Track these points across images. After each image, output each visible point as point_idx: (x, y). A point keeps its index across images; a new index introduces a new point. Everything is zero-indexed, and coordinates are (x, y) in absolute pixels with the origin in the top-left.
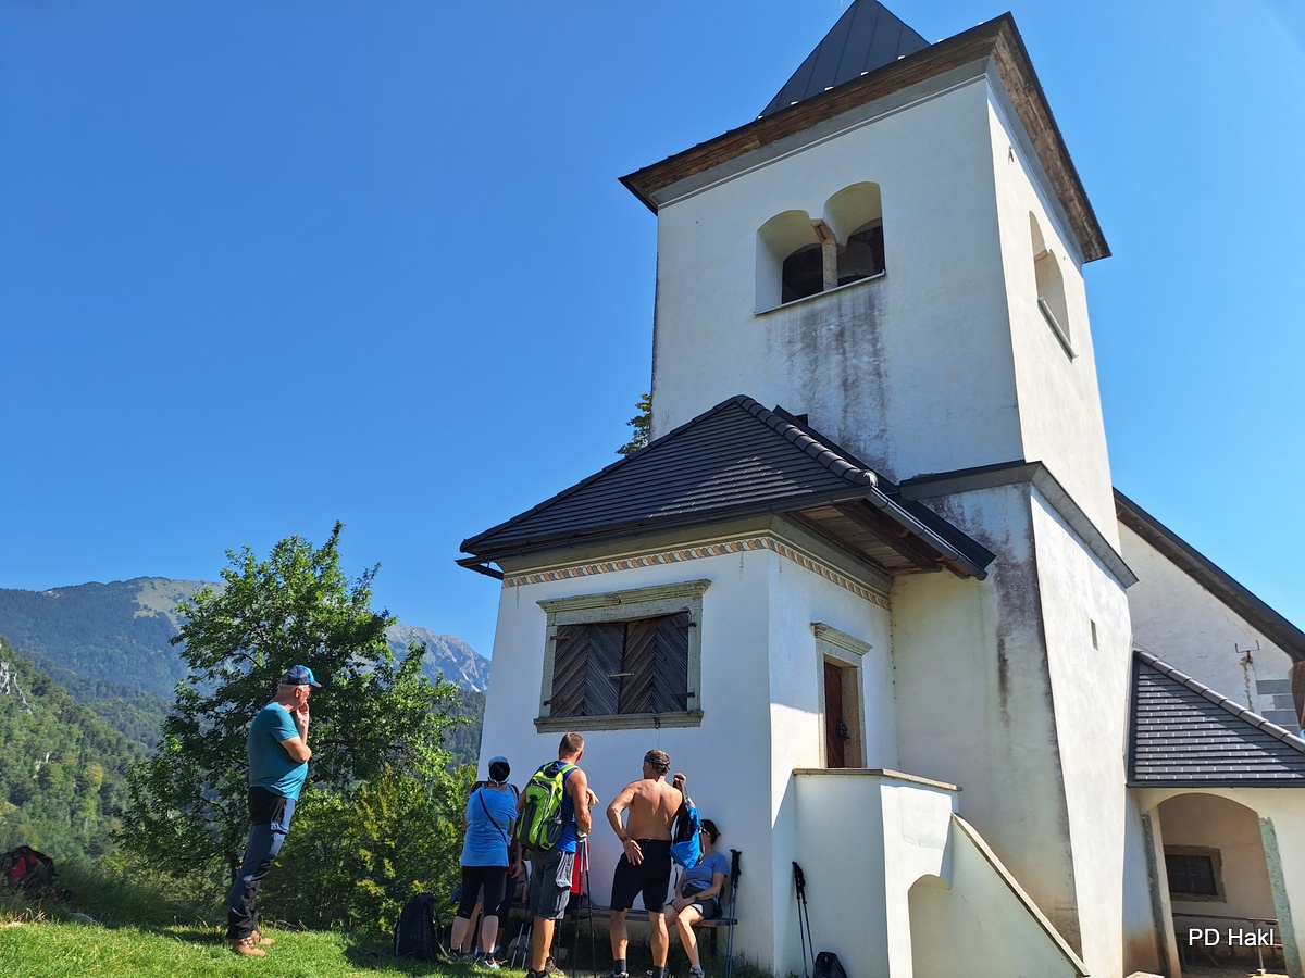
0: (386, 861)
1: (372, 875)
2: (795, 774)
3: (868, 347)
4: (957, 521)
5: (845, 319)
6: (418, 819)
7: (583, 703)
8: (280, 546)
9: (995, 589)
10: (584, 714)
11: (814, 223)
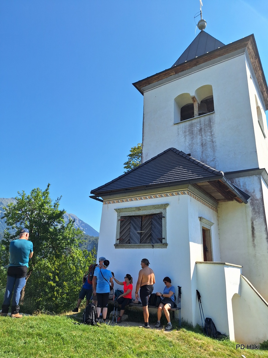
0: (56, 276)
1: (52, 280)
2: (196, 263)
3: (209, 134)
4: (238, 186)
5: (202, 125)
6: (65, 265)
7: (129, 240)
8: (33, 190)
9: (250, 206)
10: (129, 243)
11: (192, 97)
